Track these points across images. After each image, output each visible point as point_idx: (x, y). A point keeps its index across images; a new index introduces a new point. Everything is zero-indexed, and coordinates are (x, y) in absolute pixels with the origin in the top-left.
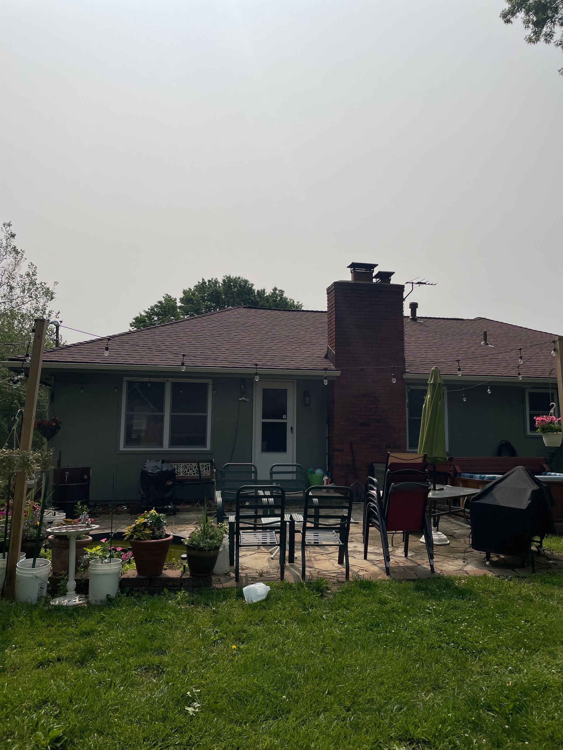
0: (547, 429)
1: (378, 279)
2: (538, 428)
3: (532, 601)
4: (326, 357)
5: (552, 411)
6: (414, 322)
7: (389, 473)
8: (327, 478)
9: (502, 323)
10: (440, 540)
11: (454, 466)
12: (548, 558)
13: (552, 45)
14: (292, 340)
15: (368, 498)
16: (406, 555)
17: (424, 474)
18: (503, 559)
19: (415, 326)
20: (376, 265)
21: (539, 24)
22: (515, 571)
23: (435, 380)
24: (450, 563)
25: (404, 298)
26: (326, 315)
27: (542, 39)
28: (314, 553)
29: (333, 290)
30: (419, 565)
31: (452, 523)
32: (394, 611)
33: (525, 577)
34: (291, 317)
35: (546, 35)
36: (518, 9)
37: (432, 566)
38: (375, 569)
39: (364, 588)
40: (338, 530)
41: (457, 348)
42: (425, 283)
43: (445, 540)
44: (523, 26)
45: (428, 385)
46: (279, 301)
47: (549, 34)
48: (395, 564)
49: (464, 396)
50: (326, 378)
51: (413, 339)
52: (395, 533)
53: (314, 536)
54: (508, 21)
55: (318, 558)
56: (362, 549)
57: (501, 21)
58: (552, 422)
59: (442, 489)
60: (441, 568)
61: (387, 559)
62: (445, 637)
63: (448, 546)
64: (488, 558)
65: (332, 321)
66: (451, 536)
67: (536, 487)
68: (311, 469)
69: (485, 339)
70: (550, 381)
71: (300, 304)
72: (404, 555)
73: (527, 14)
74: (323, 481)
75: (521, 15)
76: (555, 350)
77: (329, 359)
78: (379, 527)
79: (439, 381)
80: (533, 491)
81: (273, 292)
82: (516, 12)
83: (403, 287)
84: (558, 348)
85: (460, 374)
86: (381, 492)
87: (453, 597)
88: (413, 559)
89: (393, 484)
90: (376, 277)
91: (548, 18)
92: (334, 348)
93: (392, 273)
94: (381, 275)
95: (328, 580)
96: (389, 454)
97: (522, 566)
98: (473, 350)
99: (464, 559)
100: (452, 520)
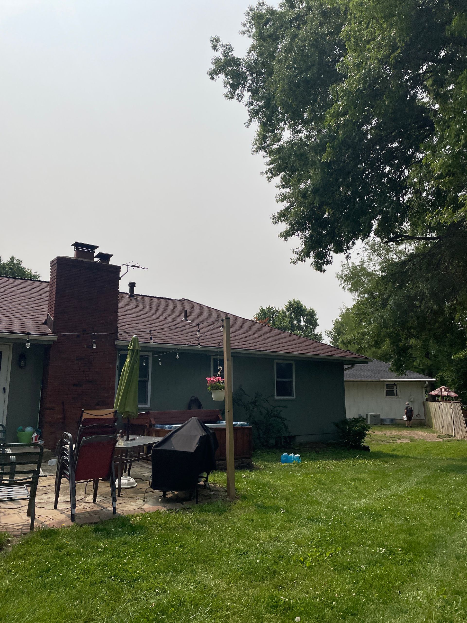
0: (214, 387)
1: (98, 259)
2: (209, 386)
3: (189, 528)
4: (45, 323)
5: (219, 373)
6: (132, 298)
7: (81, 428)
8: (36, 435)
9: (200, 304)
10: (128, 484)
11: (150, 419)
12: (211, 490)
13: (242, 104)
14: (13, 306)
15: (62, 452)
16: (95, 501)
17: (113, 427)
18: (177, 495)
19: (131, 302)
20: (97, 247)
21: (234, 87)
22: (183, 504)
23: (134, 347)
24: (132, 503)
25: (120, 277)
26: (48, 285)
27: (235, 98)
28: (5, 508)
29: (55, 264)
30: (105, 508)
31: (145, 467)
32: (68, 555)
33: (189, 508)
34: (16, 284)
35: (238, 95)
36: (220, 71)
37: (114, 508)
38: (63, 517)
39: (46, 536)
40: (28, 484)
41: (163, 322)
42: (138, 267)
43: (133, 483)
44: (222, 85)
45: (128, 350)
46: (17, 269)
47: (240, 96)
48: (82, 510)
49: (160, 361)
50: (28, 342)
51: (128, 312)
52: (90, 481)
53: (8, 491)
54: (213, 78)
55: (7, 513)
56: (54, 500)
57: (208, 77)
58: (219, 382)
59: (134, 439)
60: (122, 509)
61: (74, 506)
62: (108, 571)
63: (134, 488)
64: (164, 494)
65: (53, 290)
66: (139, 479)
67: (204, 433)
68: (21, 427)
69: (186, 316)
70: (219, 350)
71: (37, 274)
72: (93, 501)
73: (226, 77)
74: (32, 438)
75: (222, 76)
76: (223, 326)
77: (48, 325)
78: (69, 477)
79: (137, 347)
80: (201, 437)
81: (10, 260)
82: (218, 74)
83: (120, 267)
84: (225, 325)
85: (151, 342)
86: (74, 445)
87: (126, 534)
88: (101, 503)
89: (84, 438)
90: (97, 257)
91: (240, 84)
92: (53, 315)
93: (111, 256)
94: (100, 255)
95: (11, 533)
96: (83, 411)
97: (189, 499)
98: (175, 323)
99: (145, 499)
100: (145, 465)
